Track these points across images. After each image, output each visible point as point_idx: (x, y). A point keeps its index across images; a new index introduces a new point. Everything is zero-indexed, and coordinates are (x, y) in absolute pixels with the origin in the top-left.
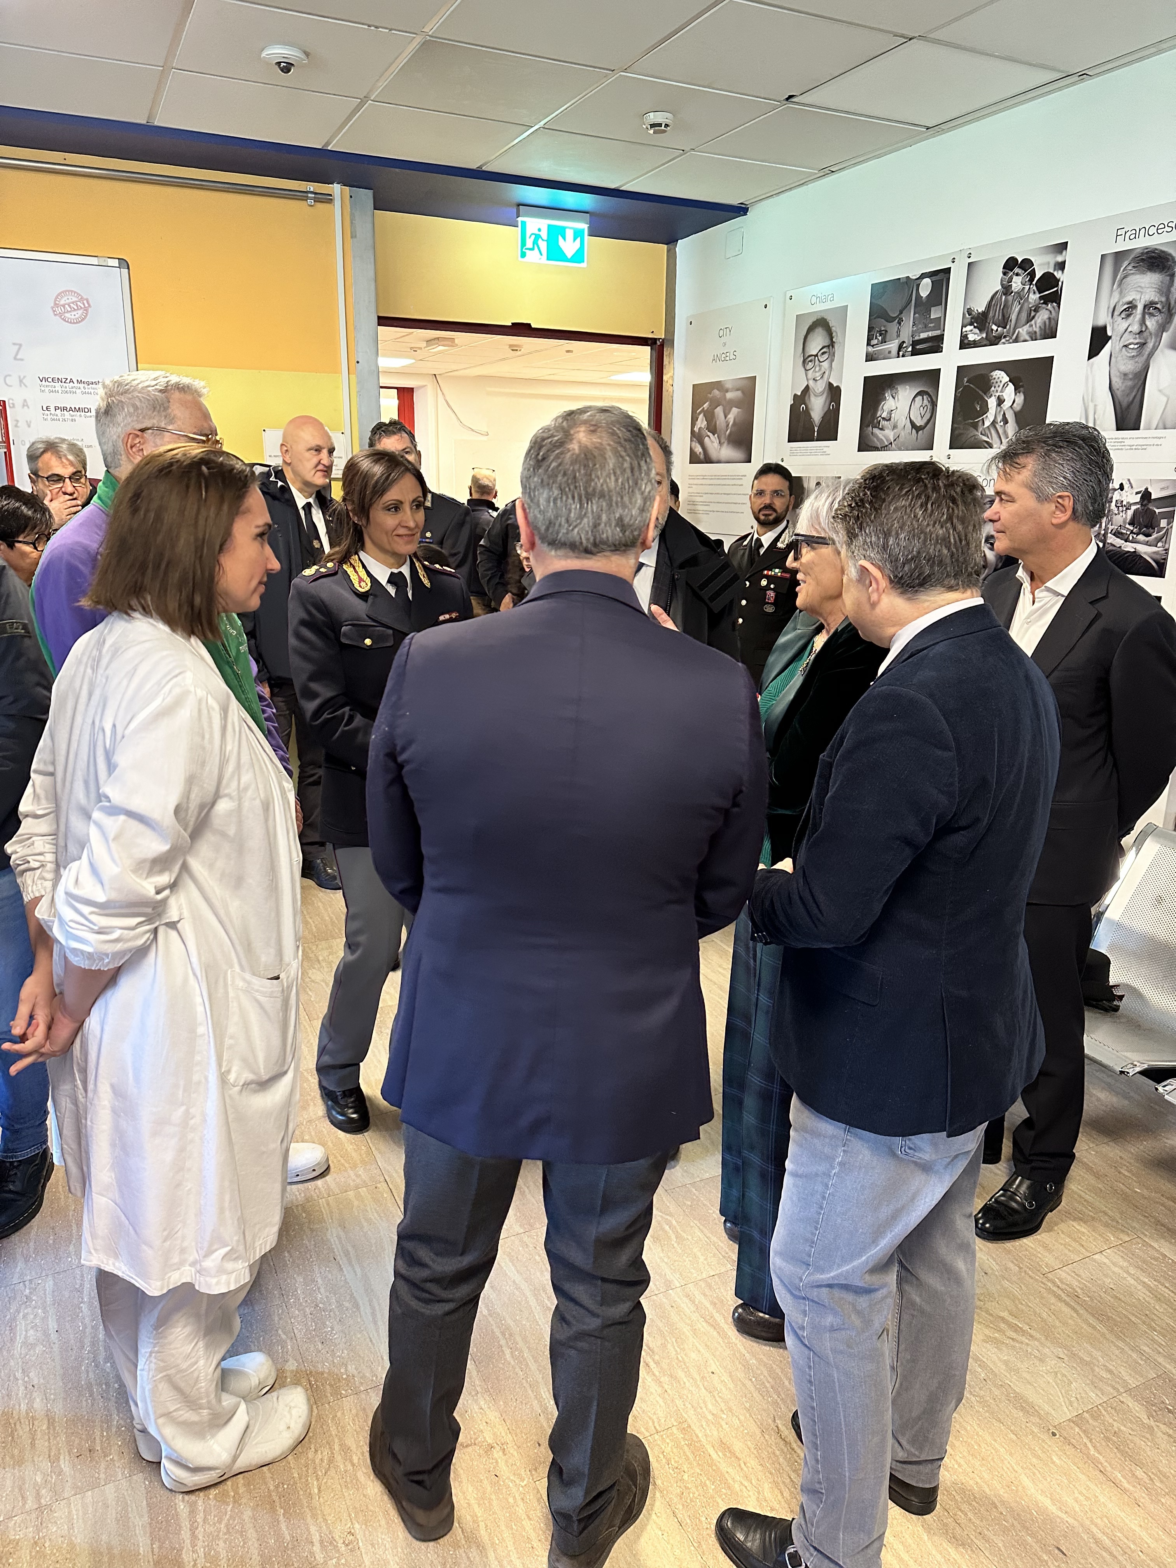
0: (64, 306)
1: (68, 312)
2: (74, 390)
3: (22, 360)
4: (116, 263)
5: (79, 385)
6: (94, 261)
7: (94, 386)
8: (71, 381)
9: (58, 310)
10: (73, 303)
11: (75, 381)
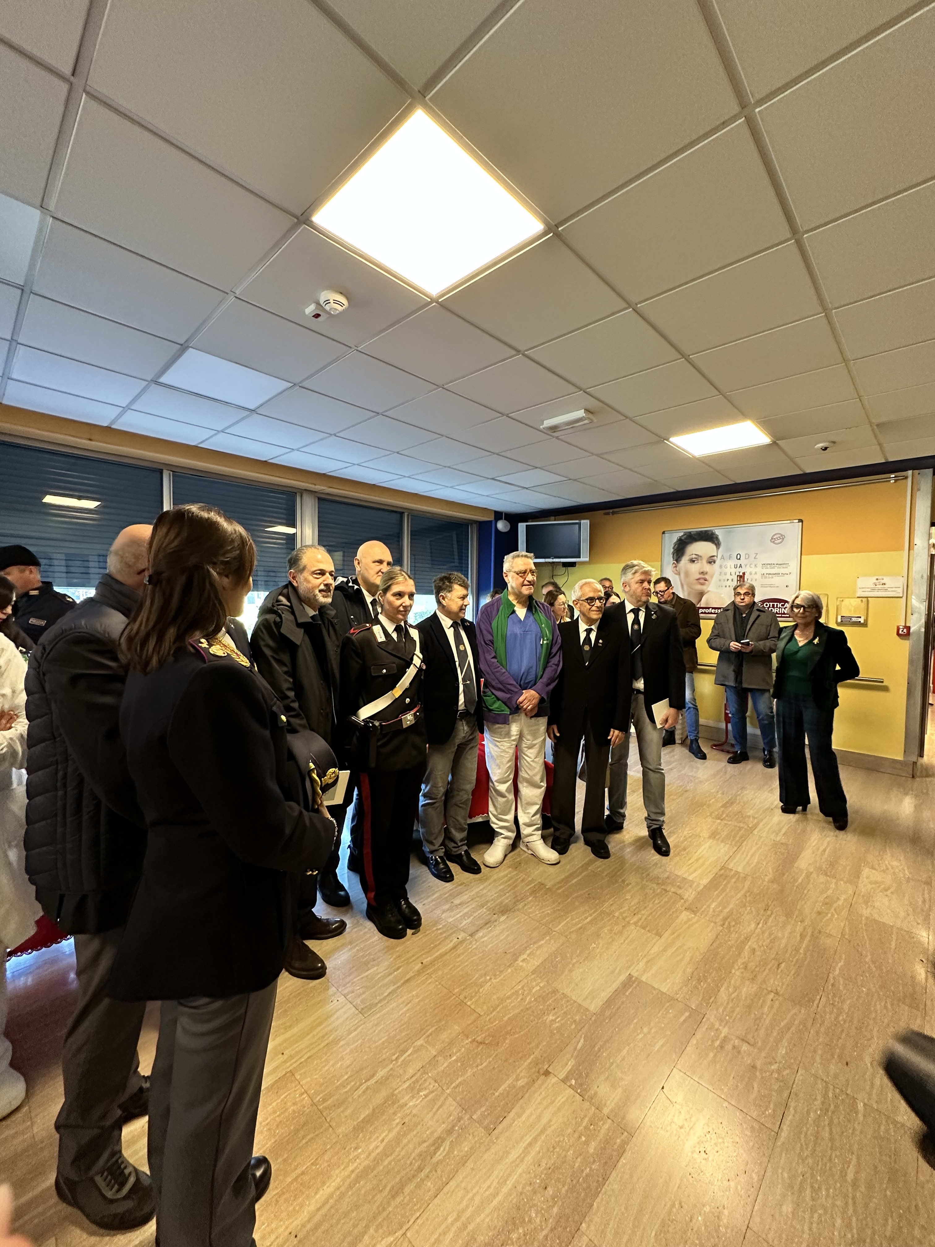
0: (775, 539)
2: (774, 567)
3: (757, 558)
4: (797, 521)
7: (782, 565)
10: (778, 537)
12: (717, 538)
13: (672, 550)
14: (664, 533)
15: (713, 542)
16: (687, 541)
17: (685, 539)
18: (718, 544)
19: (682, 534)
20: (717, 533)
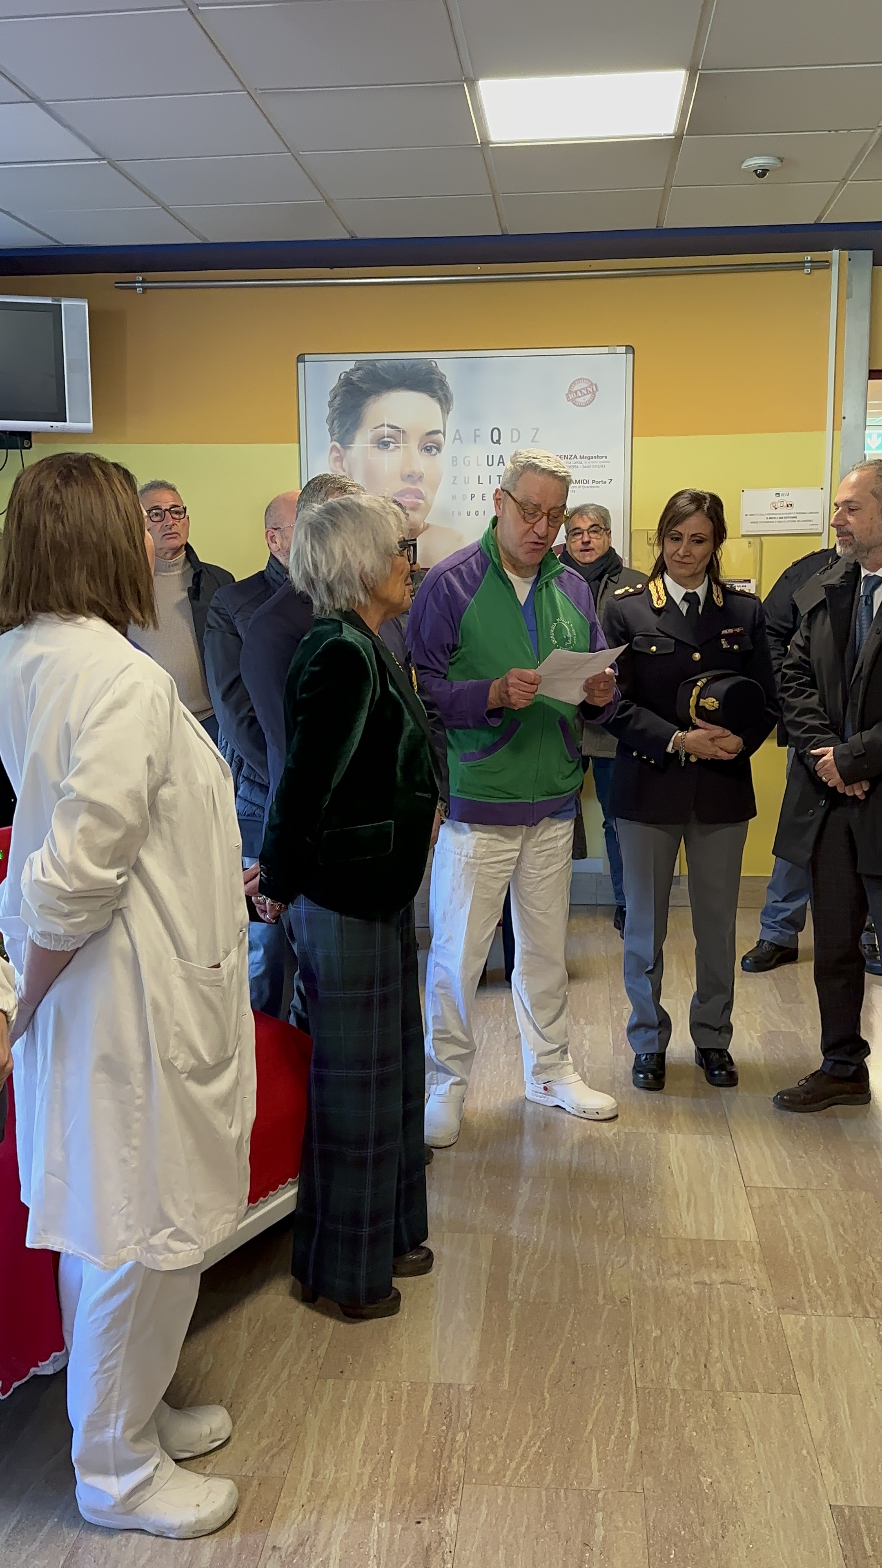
0: (576, 392)
1: (579, 397)
2: (577, 465)
3: (538, 442)
4: (623, 349)
5: (581, 460)
6: (605, 350)
7: (593, 460)
8: (576, 457)
9: (571, 396)
10: (584, 389)
11: (578, 457)
12: (443, 384)
13: (327, 411)
14: (301, 359)
15: (433, 394)
16: (365, 386)
17: (361, 380)
18: (443, 398)
19: (351, 365)
20: (441, 369)
